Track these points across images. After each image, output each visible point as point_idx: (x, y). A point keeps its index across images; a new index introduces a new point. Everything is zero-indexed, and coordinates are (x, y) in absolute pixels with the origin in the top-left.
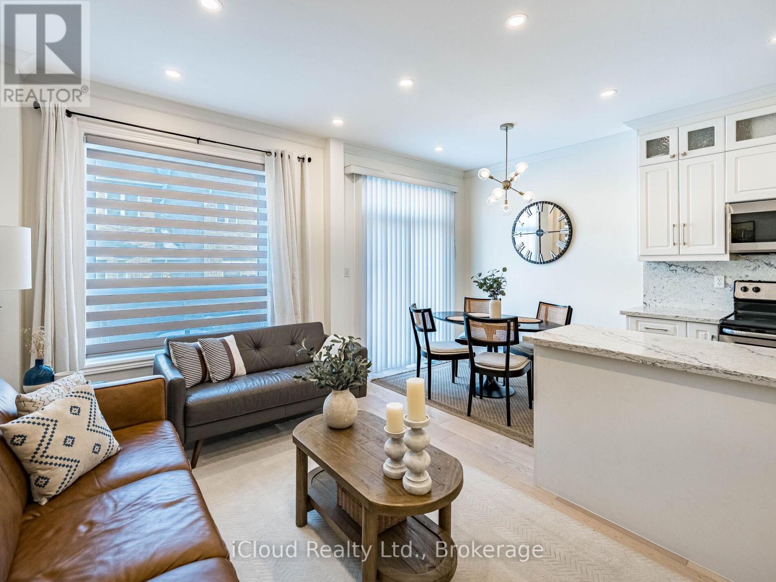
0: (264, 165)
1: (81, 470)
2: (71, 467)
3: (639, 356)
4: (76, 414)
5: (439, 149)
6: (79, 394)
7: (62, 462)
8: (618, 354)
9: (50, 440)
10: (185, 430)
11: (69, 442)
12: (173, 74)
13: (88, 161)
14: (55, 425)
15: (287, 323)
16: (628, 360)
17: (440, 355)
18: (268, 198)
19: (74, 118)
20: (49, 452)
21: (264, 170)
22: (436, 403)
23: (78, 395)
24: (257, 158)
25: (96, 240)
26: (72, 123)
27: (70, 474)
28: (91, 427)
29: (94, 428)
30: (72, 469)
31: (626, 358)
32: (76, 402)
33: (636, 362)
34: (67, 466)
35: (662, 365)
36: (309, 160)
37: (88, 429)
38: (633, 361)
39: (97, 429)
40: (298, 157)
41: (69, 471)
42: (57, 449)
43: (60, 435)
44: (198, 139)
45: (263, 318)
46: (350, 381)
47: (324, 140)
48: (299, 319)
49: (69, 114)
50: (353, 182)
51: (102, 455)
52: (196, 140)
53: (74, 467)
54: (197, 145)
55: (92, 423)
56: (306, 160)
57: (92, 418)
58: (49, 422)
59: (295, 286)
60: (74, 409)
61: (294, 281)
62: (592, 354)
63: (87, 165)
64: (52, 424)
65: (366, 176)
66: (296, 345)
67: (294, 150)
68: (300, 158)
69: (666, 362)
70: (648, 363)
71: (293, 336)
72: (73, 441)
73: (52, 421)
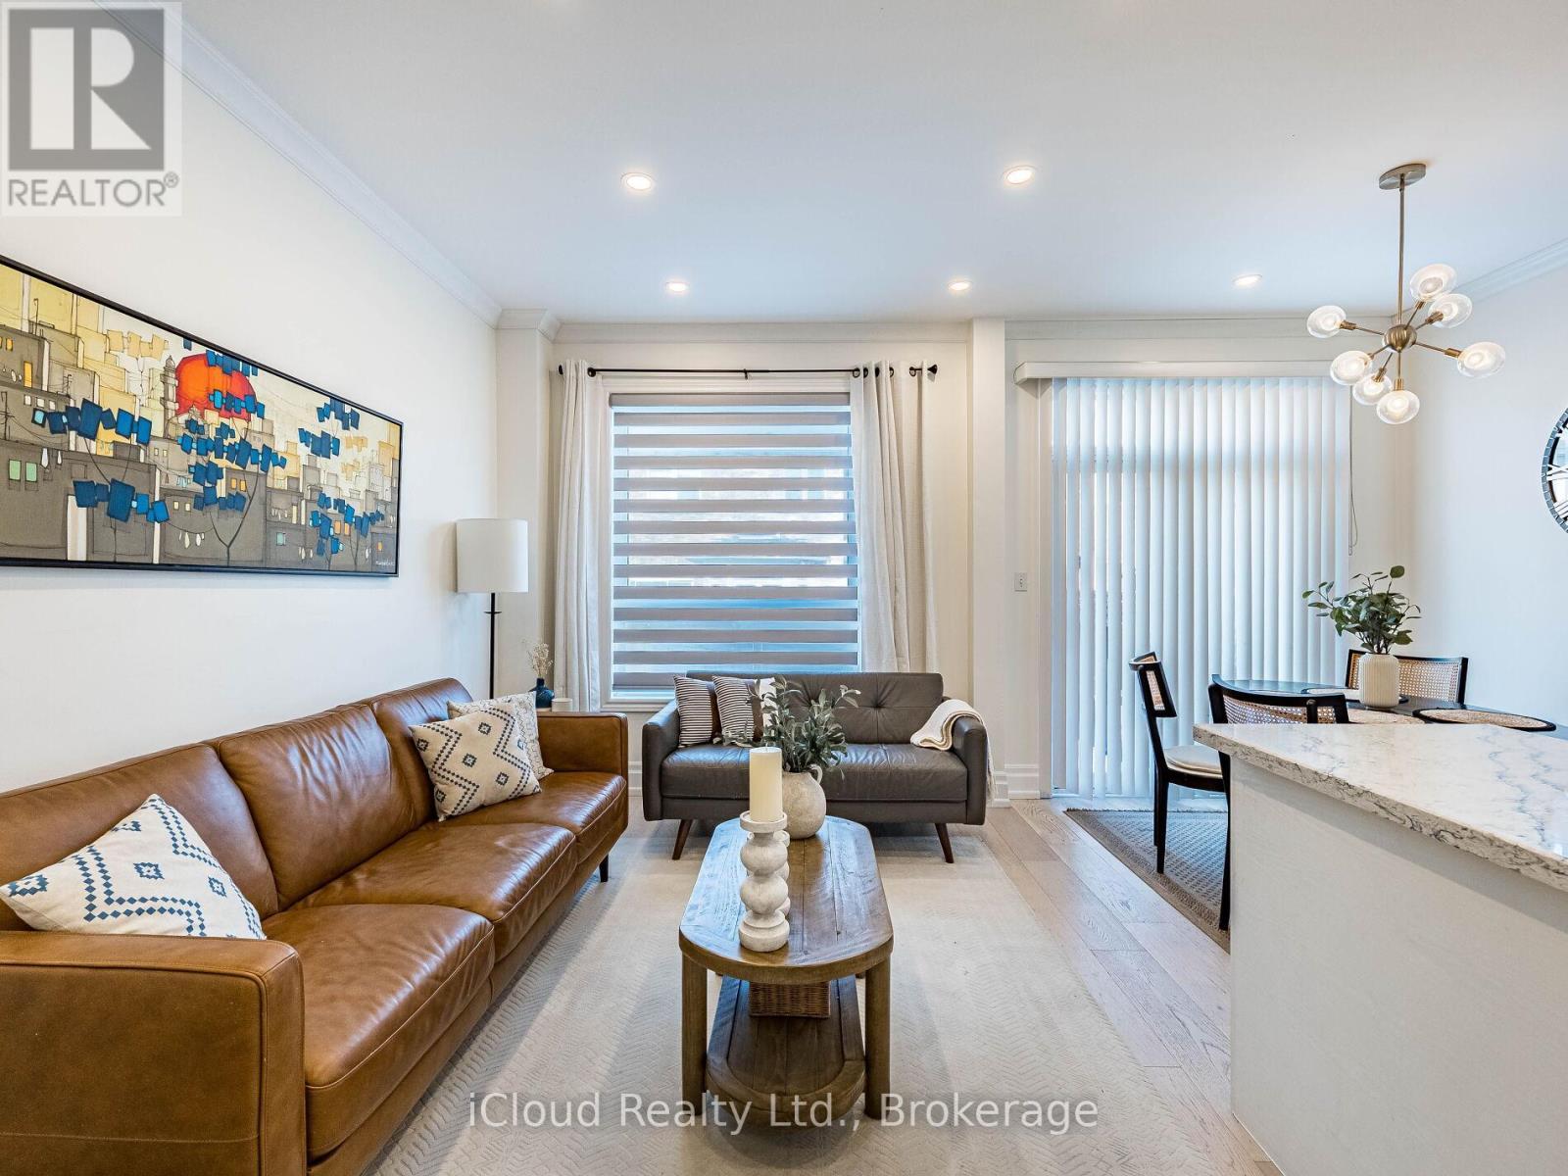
0: (848, 394)
1: (480, 798)
2: (469, 789)
3: (1404, 806)
4: (484, 733)
5: (1247, 281)
6: (495, 712)
7: (458, 780)
8: (1359, 795)
9: (450, 753)
10: (662, 801)
11: (469, 761)
12: (677, 288)
13: (615, 430)
14: (458, 738)
15: (884, 670)
16: (1382, 813)
17: (1188, 775)
18: (856, 451)
19: (599, 375)
20: (447, 766)
21: (848, 403)
22: (1169, 881)
23: (493, 712)
24: (836, 384)
25: (628, 533)
26: (596, 382)
27: (467, 797)
28: (499, 752)
29: (502, 754)
30: (470, 793)
31: (1377, 809)
32: (489, 719)
33: (1399, 821)
34: (464, 787)
35: (1459, 843)
36: (933, 369)
37: (494, 753)
38: (1392, 818)
39: (505, 756)
40: (912, 369)
41: (466, 793)
42: (455, 764)
43: (460, 751)
44: (745, 372)
45: (852, 658)
46: (808, 759)
47: (960, 326)
48: (905, 666)
49: (592, 372)
50: (1037, 397)
51: (509, 789)
52: (743, 374)
53: (472, 791)
54: (745, 381)
55: (501, 748)
56: (926, 372)
57: (503, 742)
58: (453, 734)
59: (898, 605)
60: (484, 727)
61: (898, 596)
62: (1310, 786)
63: (615, 435)
64: (455, 736)
65: (1063, 381)
66: (882, 710)
67: (902, 356)
68: (916, 370)
69: (1467, 834)
70: (1424, 830)
71: (880, 691)
72: (474, 761)
73: (456, 733)
